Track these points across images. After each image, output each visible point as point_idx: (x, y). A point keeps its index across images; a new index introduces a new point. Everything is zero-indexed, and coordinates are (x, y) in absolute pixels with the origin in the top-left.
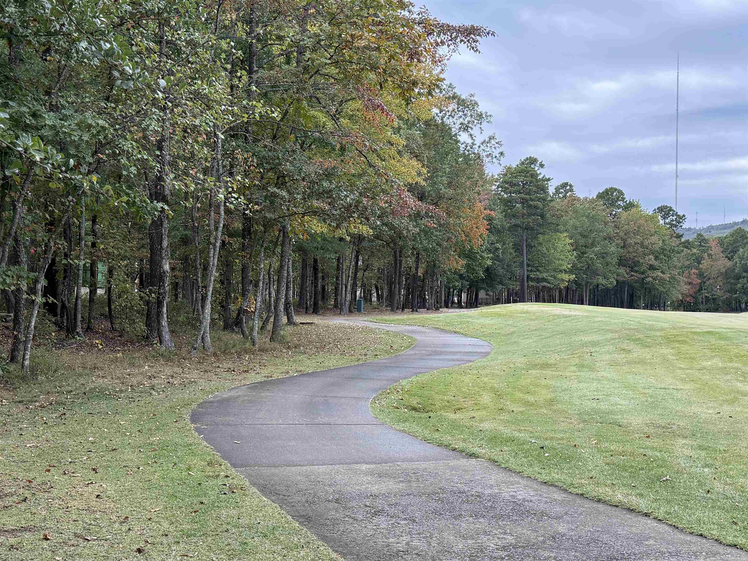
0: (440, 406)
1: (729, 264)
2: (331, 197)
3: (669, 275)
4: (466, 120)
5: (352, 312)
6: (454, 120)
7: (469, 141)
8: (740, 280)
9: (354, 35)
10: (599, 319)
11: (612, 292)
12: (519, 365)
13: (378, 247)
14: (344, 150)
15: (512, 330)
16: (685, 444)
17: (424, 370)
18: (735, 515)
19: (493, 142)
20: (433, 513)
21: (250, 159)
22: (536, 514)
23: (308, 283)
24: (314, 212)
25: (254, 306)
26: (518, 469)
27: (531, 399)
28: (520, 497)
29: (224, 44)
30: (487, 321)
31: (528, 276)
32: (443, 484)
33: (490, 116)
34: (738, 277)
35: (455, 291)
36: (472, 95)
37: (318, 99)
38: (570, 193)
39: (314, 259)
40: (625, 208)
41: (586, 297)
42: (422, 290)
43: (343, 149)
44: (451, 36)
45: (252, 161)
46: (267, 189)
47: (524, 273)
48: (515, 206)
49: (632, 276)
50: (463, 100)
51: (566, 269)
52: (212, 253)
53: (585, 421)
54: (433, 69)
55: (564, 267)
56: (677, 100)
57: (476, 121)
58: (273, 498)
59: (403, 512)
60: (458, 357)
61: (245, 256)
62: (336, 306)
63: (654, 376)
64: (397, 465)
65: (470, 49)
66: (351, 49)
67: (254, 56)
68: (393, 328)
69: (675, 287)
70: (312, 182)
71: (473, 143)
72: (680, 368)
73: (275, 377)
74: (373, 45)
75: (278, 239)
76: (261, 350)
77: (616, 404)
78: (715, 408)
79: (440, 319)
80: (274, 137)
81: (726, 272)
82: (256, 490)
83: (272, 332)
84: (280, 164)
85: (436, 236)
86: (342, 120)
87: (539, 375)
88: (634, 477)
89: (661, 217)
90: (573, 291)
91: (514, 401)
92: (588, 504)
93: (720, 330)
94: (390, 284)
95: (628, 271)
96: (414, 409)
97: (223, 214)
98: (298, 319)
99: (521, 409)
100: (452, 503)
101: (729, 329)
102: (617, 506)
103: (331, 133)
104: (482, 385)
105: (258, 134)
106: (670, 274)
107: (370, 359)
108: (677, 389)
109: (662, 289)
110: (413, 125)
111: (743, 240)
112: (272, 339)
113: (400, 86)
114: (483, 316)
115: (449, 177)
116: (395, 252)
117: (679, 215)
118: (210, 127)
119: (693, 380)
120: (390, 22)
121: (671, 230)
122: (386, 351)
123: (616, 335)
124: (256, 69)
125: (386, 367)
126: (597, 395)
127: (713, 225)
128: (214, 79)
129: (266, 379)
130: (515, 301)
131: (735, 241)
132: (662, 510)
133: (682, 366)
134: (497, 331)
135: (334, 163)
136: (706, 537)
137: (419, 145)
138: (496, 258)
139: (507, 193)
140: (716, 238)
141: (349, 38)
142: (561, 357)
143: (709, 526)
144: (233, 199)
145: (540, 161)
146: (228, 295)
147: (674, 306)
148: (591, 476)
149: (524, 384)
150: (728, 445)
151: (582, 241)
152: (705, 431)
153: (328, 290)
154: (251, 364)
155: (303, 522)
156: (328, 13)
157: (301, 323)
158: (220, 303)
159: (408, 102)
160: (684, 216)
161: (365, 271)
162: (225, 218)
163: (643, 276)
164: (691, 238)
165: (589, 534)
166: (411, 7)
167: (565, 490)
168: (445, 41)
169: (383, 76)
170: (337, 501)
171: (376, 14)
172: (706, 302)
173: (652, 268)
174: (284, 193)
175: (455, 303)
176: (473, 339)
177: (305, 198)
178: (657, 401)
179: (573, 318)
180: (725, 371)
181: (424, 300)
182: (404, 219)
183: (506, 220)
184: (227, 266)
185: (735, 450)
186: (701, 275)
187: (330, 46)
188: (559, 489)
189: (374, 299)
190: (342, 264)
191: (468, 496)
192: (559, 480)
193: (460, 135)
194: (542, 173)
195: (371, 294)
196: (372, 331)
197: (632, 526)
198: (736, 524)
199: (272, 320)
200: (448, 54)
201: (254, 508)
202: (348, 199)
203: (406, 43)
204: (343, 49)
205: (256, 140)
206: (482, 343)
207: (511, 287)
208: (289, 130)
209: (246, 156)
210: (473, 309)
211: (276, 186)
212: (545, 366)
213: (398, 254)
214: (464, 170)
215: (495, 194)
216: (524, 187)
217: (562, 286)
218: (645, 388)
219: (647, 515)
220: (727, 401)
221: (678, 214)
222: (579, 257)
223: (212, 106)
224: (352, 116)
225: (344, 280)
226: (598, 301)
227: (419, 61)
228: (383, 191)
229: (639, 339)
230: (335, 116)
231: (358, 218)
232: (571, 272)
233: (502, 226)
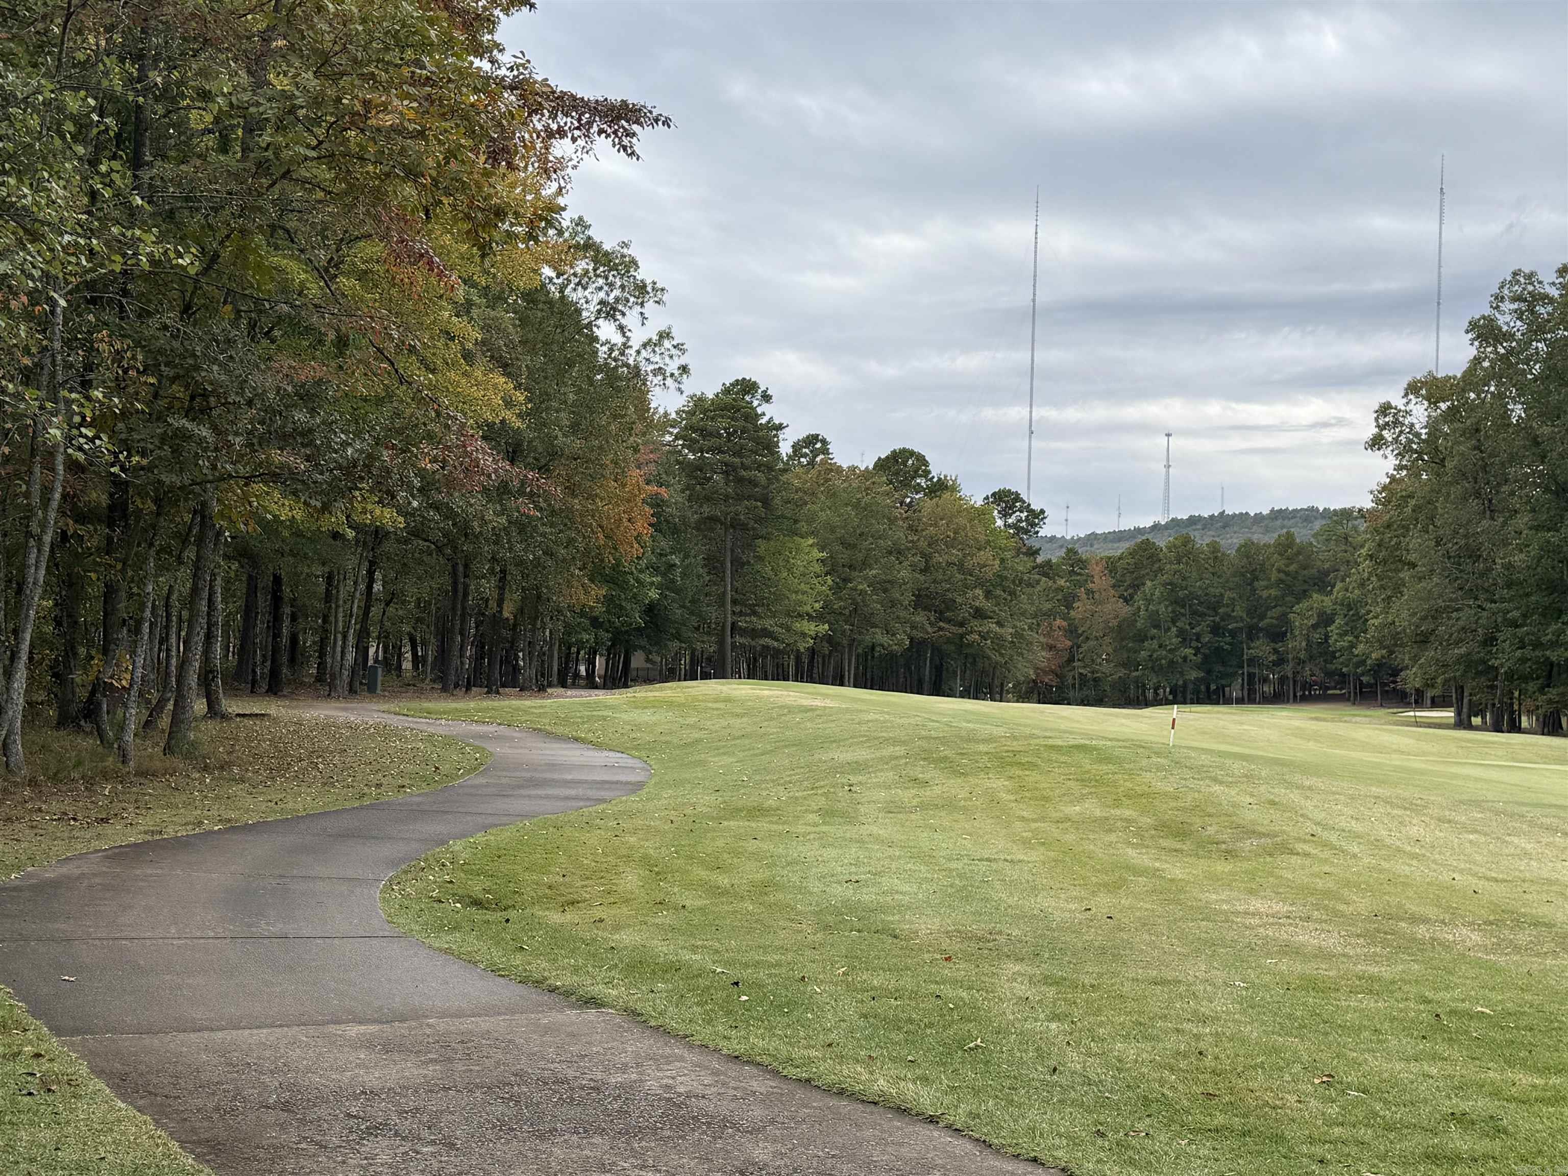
0: (532, 898)
1: (1125, 610)
2: (311, 443)
3: (1011, 630)
4: (612, 295)
5: (356, 692)
6: (586, 293)
7: (618, 339)
8: (1146, 644)
9: (370, 101)
10: (872, 716)
11: (902, 661)
12: (705, 810)
13: (417, 555)
14: (346, 345)
15: (696, 735)
16: (1019, 973)
17: (505, 819)
18: (1102, 1118)
19: (667, 344)
20: (494, 1127)
21: (129, 354)
22: (709, 1123)
23: (260, 626)
24: (273, 476)
25: (128, 677)
26: (682, 1029)
27: (724, 880)
28: (681, 1089)
29: (73, 103)
30: (646, 716)
31: (733, 624)
32: (523, 1064)
33: (663, 290)
34: (1141, 637)
35: (582, 652)
36: (625, 245)
37: (287, 231)
38: (821, 456)
39: (275, 576)
40: (930, 492)
41: (849, 671)
42: (512, 647)
43: (342, 343)
44: (579, 120)
45: (134, 357)
46: (166, 421)
47: (725, 617)
48: (711, 478)
49: (941, 629)
50: (607, 254)
51: (811, 611)
52: (33, 556)
53: (827, 927)
54: (541, 185)
55: (808, 608)
56: (1035, 280)
57: (632, 299)
58: (141, 1102)
59: (429, 1128)
60: (580, 792)
61: (111, 566)
62: (320, 679)
63: (970, 835)
64: (428, 1025)
65: (619, 151)
66: (362, 131)
67: (146, 130)
68: (442, 727)
69: (1022, 654)
70: (271, 411)
71: (624, 344)
72: (1023, 819)
73: (169, 833)
74: (411, 127)
75: (190, 529)
76: (142, 773)
77: (893, 892)
78: (1082, 900)
79: (547, 710)
80: (186, 309)
81: (1119, 626)
82: (101, 1085)
83: (170, 734)
84: (197, 368)
85: (543, 535)
86: (342, 279)
87: (742, 831)
88: (913, 1043)
89: (999, 512)
90: (824, 657)
91: (688, 886)
92: (817, 1101)
93: (1102, 743)
94: (444, 635)
95: (932, 618)
96: (477, 903)
97: (61, 472)
98: (232, 706)
99: (699, 903)
100: (537, 1104)
101: (1119, 740)
102: (876, 1104)
103: (316, 306)
104: (624, 852)
105: (150, 301)
106: (1014, 627)
107: (390, 796)
108: (1012, 861)
109: (999, 658)
110: (500, 298)
111: (1153, 563)
112: (168, 749)
113: (468, 217)
114: (636, 705)
115: (573, 412)
116: (455, 566)
117: (1033, 511)
118: (33, 278)
119: (1043, 844)
120: (450, 80)
121: (1017, 539)
122: (424, 779)
123: (900, 750)
124: (148, 158)
125: (424, 812)
126: (856, 874)
127: (1099, 532)
128: (46, 175)
129: (150, 838)
130: (706, 676)
131: (1138, 566)
132: (963, 1108)
133: (1025, 814)
134: (663, 738)
135: (321, 372)
136: (1043, 1164)
137: (511, 341)
138: (668, 586)
139: (694, 453)
140: (1102, 559)
141: (358, 107)
142: (791, 794)
143: (1050, 1142)
144: (82, 440)
145: (763, 388)
146: (70, 650)
147: (1020, 691)
148: (828, 1042)
149: (709, 851)
150: (1099, 975)
151: (844, 556)
152: (1060, 946)
153: (304, 643)
154: (114, 804)
155: (205, 1154)
156: (314, 50)
157: (238, 715)
158: (51, 668)
159: (485, 250)
160: (1042, 511)
161: (387, 604)
162: (66, 481)
163: (961, 630)
164: (1055, 555)
165: (815, 1164)
166: (495, 52)
167: (775, 1073)
168: (566, 128)
169: (432, 192)
170: (286, 1107)
171: (418, 60)
172: (1080, 685)
173: (979, 614)
174: (205, 432)
175: (580, 677)
176: (611, 754)
177: (253, 444)
178: (972, 886)
179: (818, 712)
180: (1105, 825)
181: (516, 669)
182: (473, 497)
183: (691, 507)
184: (71, 585)
185: (1112, 985)
186: (1072, 631)
187: (317, 121)
188: (762, 1071)
189: (407, 665)
190: (337, 587)
191: (573, 1089)
192: (765, 1052)
193: (598, 327)
194: (768, 412)
195: (400, 655)
196: (397, 734)
197: (901, 1145)
198: (1102, 1135)
199: (170, 706)
200: (574, 156)
201: (95, 1126)
202: (350, 451)
203: (481, 127)
204: (346, 130)
205: (144, 314)
206: (631, 762)
207: (698, 646)
208: (220, 296)
209: (118, 346)
210: (617, 691)
211: (186, 416)
212: (757, 812)
213: (461, 568)
214: (605, 400)
215: (669, 452)
216: (729, 440)
217: (802, 646)
218: (950, 860)
219: (932, 1120)
220: (1105, 885)
221: (1032, 507)
222: (837, 589)
223: (43, 235)
224: (365, 272)
225: (340, 624)
226: (872, 679)
227: (511, 166)
228: (430, 436)
229: (946, 758)
230: (327, 270)
231: (371, 491)
232: (819, 617)
233: (683, 518)
